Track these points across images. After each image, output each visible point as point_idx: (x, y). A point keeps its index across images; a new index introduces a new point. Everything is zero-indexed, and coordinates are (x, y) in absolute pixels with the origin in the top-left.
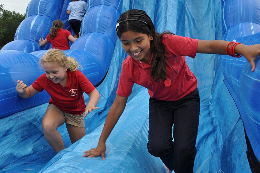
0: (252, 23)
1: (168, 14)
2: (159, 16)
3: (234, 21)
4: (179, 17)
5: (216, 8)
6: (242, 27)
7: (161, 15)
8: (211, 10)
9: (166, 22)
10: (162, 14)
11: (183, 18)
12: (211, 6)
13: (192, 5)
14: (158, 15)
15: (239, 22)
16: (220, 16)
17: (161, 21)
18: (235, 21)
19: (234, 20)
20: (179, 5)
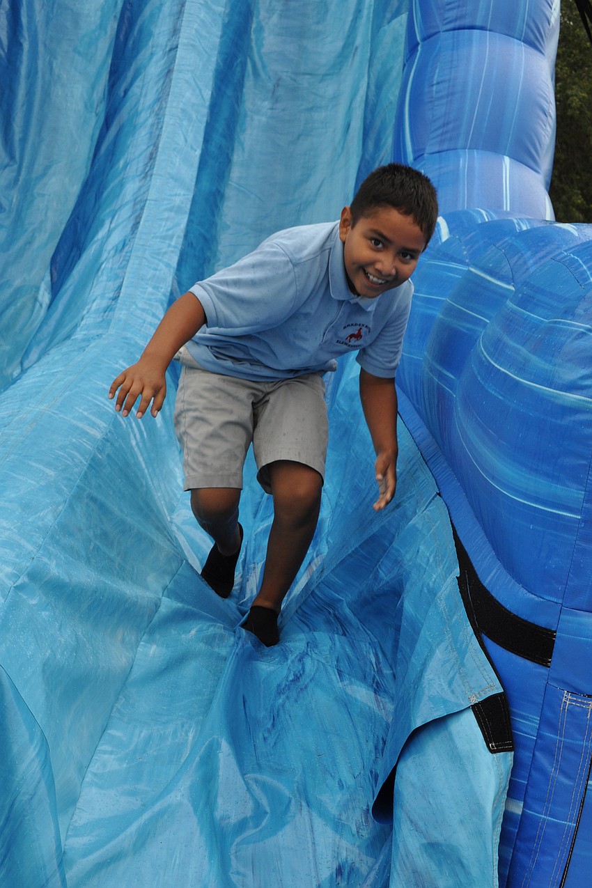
0: (507, 160)
1: (181, 35)
2: (145, 35)
3: (446, 132)
4: (225, 61)
5: (379, 54)
6: (471, 169)
7: (151, 34)
8: (357, 58)
9: (169, 72)
10: (156, 31)
11: (238, 69)
12: (358, 41)
13: (281, 16)
14: (140, 32)
15: (460, 143)
16: (391, 94)
17: (150, 59)
18: (448, 136)
19: (445, 129)
20: (232, 10)
